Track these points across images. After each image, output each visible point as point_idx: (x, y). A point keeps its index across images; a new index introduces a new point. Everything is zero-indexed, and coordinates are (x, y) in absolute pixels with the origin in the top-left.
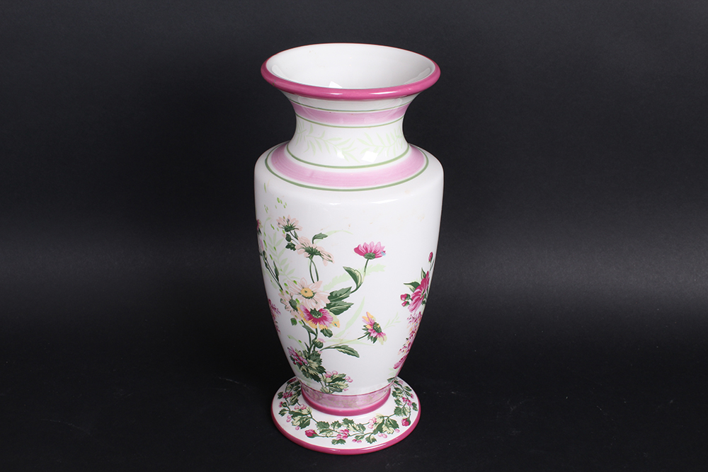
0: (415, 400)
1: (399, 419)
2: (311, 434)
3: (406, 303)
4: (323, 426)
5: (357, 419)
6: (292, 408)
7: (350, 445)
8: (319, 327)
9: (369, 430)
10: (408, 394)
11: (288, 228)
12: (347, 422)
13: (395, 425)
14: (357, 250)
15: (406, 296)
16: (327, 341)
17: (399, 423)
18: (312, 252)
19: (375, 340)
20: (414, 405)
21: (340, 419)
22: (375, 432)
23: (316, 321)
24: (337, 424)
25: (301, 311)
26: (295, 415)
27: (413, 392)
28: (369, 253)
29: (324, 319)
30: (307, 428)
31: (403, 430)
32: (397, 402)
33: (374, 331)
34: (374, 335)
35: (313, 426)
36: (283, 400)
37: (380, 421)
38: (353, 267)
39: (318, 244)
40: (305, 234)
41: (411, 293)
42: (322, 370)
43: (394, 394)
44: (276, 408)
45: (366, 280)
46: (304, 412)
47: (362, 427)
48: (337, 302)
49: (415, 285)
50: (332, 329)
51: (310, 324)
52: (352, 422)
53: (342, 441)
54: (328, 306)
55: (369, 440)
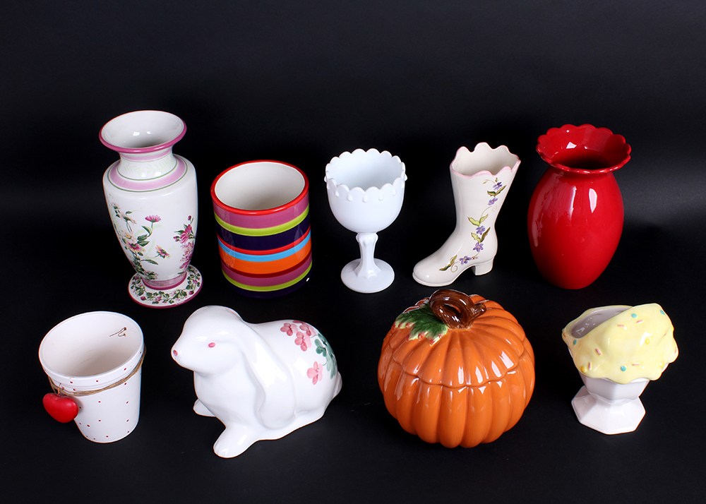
0: (200, 281)
1: (188, 291)
2: (143, 299)
3: (177, 240)
4: (149, 295)
5: (166, 292)
6: (137, 285)
7: (161, 304)
8: (136, 251)
9: (171, 297)
10: (197, 278)
11: (116, 208)
12: (160, 293)
13: (185, 294)
14: (146, 219)
15: (177, 237)
16: (141, 258)
17: (188, 293)
18: (127, 219)
19: (164, 257)
20: (199, 283)
21: (158, 292)
22: (174, 298)
23: (134, 249)
24: (156, 294)
25: (127, 244)
26: (137, 288)
27: (201, 277)
28: (153, 220)
29: (137, 248)
30: (142, 296)
31: (189, 296)
32: (189, 282)
33: (163, 253)
34: (163, 255)
35: (144, 295)
36: (134, 281)
37: (177, 292)
38: (146, 226)
39: (128, 216)
40: (123, 211)
41: (179, 236)
42: (143, 270)
43: (189, 278)
44: (130, 285)
45: (153, 231)
46: (142, 287)
47: (167, 295)
48: (142, 241)
49: (181, 232)
50: (142, 252)
51: (132, 249)
52: (163, 293)
53: (157, 303)
54: (138, 243)
55: (170, 302)
